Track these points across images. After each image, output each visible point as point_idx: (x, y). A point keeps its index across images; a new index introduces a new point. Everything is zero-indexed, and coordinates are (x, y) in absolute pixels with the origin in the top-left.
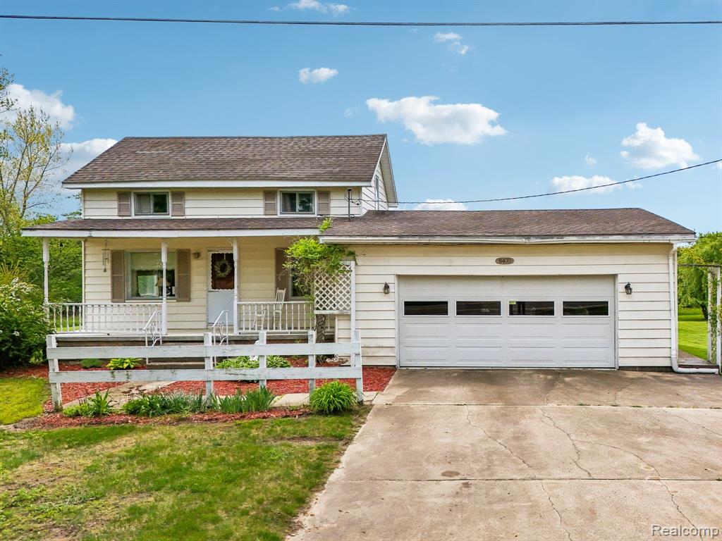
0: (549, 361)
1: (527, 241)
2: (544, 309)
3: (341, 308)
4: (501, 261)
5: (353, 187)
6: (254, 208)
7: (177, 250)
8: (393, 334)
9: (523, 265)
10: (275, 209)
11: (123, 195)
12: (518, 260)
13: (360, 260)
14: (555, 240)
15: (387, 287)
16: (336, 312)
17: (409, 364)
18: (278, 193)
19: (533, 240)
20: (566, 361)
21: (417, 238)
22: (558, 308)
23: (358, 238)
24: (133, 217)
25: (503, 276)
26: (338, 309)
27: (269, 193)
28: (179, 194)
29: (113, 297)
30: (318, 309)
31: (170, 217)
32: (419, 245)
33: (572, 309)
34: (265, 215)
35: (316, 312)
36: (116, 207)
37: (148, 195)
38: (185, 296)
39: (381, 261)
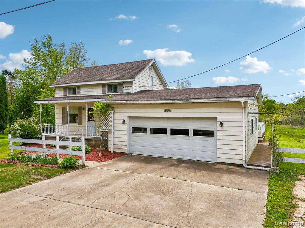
0: (186, 156)
1: (173, 102)
2: (185, 132)
3: (109, 129)
4: (167, 111)
5: (125, 82)
6: (99, 91)
7: (79, 107)
8: (126, 140)
9: (175, 113)
10: (105, 92)
11: (65, 88)
12: (173, 110)
13: (116, 110)
14: (185, 101)
15: (124, 121)
16: (107, 131)
17: (133, 153)
18: (107, 85)
19: (176, 102)
20: (194, 157)
21: (132, 101)
22: (191, 133)
23: (113, 102)
24: (67, 96)
25: (168, 117)
26: (108, 129)
27: (103, 85)
28: (79, 87)
29: (63, 123)
30: (102, 129)
31: (76, 95)
32: (133, 104)
33: (197, 133)
34: (103, 94)
35: (101, 130)
36: (63, 92)
37: (71, 88)
38: (80, 123)
39: (123, 111)
